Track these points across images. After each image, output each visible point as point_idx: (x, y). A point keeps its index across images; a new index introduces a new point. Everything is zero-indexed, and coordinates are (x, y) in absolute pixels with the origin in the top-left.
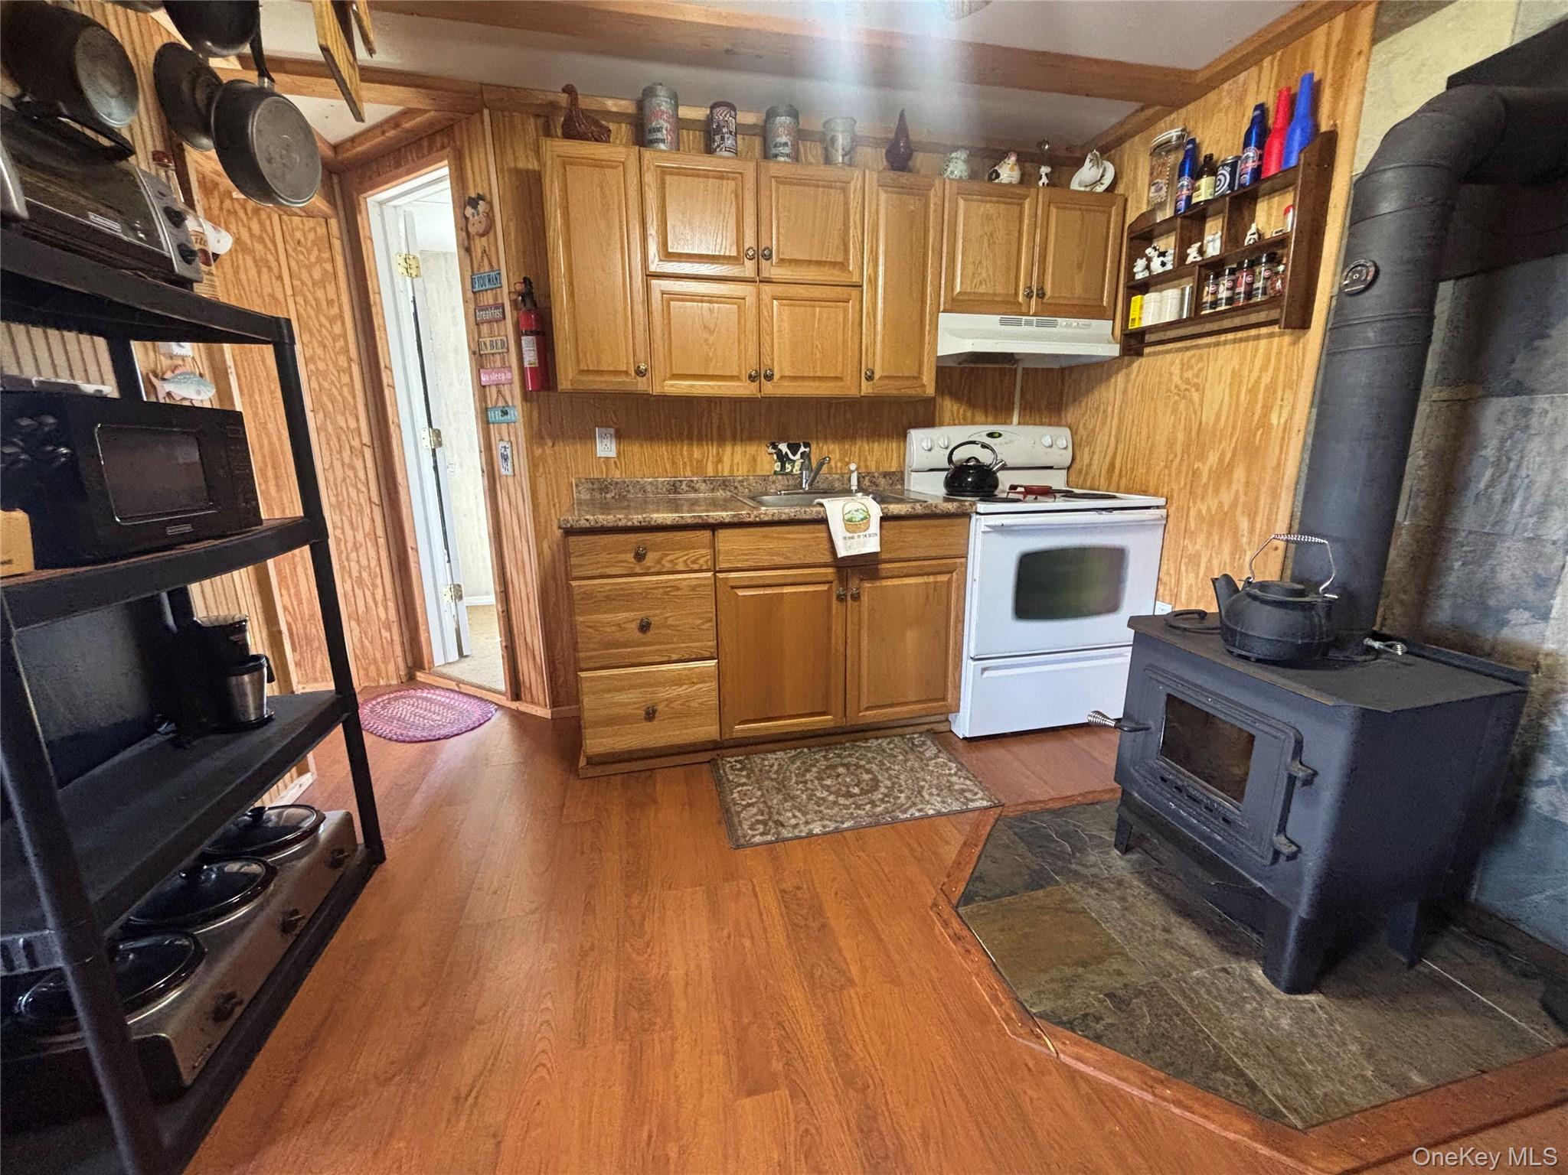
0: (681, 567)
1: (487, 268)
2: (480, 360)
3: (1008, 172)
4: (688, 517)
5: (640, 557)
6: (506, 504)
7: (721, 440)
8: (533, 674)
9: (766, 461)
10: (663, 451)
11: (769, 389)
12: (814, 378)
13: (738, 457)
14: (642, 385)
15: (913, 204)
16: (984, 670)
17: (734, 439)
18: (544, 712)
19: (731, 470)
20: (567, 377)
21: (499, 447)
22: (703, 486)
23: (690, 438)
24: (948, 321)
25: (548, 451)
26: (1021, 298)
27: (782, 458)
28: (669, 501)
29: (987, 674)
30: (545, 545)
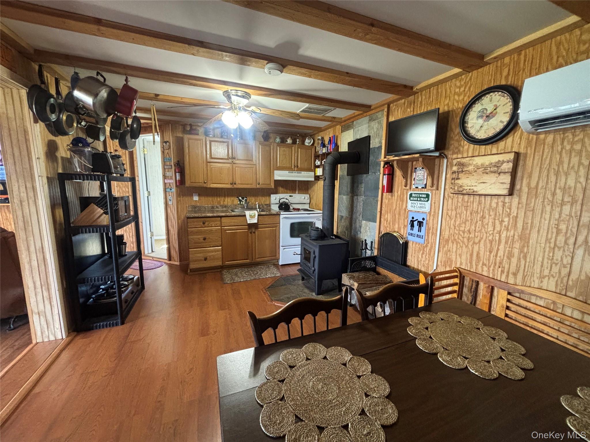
0: (213, 226)
1: (168, 157)
2: (165, 177)
3: (289, 141)
4: (215, 215)
5: (204, 223)
6: (170, 212)
7: (225, 196)
8: (175, 253)
9: (236, 201)
10: (210, 199)
11: (235, 186)
12: (246, 184)
13: (229, 200)
14: (205, 185)
15: (267, 148)
16: (284, 249)
17: (228, 196)
18: (177, 263)
19: (227, 204)
20: (188, 183)
21: (169, 198)
22: (220, 207)
23: (217, 196)
24: (276, 172)
25: (181, 199)
26: (293, 167)
27: (240, 201)
28: (212, 211)
29: (285, 250)
30: (180, 221)
